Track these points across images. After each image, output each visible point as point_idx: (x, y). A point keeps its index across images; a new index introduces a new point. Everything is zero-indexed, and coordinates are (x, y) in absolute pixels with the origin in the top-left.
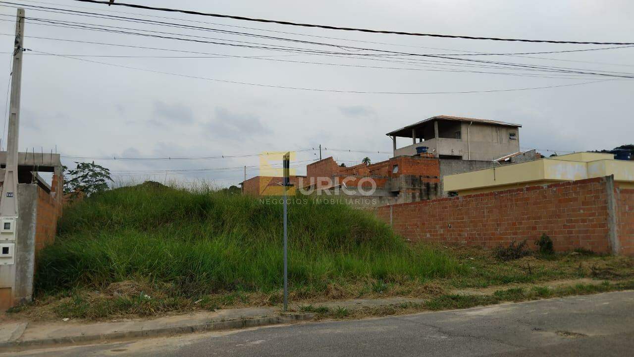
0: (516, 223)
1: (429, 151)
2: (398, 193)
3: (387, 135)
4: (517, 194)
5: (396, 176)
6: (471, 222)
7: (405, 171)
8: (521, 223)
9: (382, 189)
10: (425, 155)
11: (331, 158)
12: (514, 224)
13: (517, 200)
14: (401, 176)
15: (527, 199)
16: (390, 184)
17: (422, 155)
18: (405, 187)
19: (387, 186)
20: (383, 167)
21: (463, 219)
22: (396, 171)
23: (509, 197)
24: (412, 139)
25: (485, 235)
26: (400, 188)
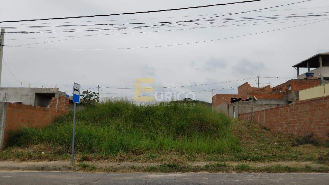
0: (319, 121)
1: (314, 75)
2: (291, 102)
3: (293, 67)
4: (319, 102)
5: (290, 91)
6: (299, 120)
7: (295, 89)
8: (322, 122)
9: (282, 100)
10: (311, 78)
11: (247, 83)
12: (319, 122)
13: (320, 106)
14: (293, 92)
15: (325, 105)
16: (287, 97)
17: (309, 78)
18: (296, 98)
19: (285, 98)
20: (284, 86)
21: (295, 118)
22: (290, 89)
23: (316, 104)
24: (307, 68)
25: (305, 129)
26: (292, 99)
